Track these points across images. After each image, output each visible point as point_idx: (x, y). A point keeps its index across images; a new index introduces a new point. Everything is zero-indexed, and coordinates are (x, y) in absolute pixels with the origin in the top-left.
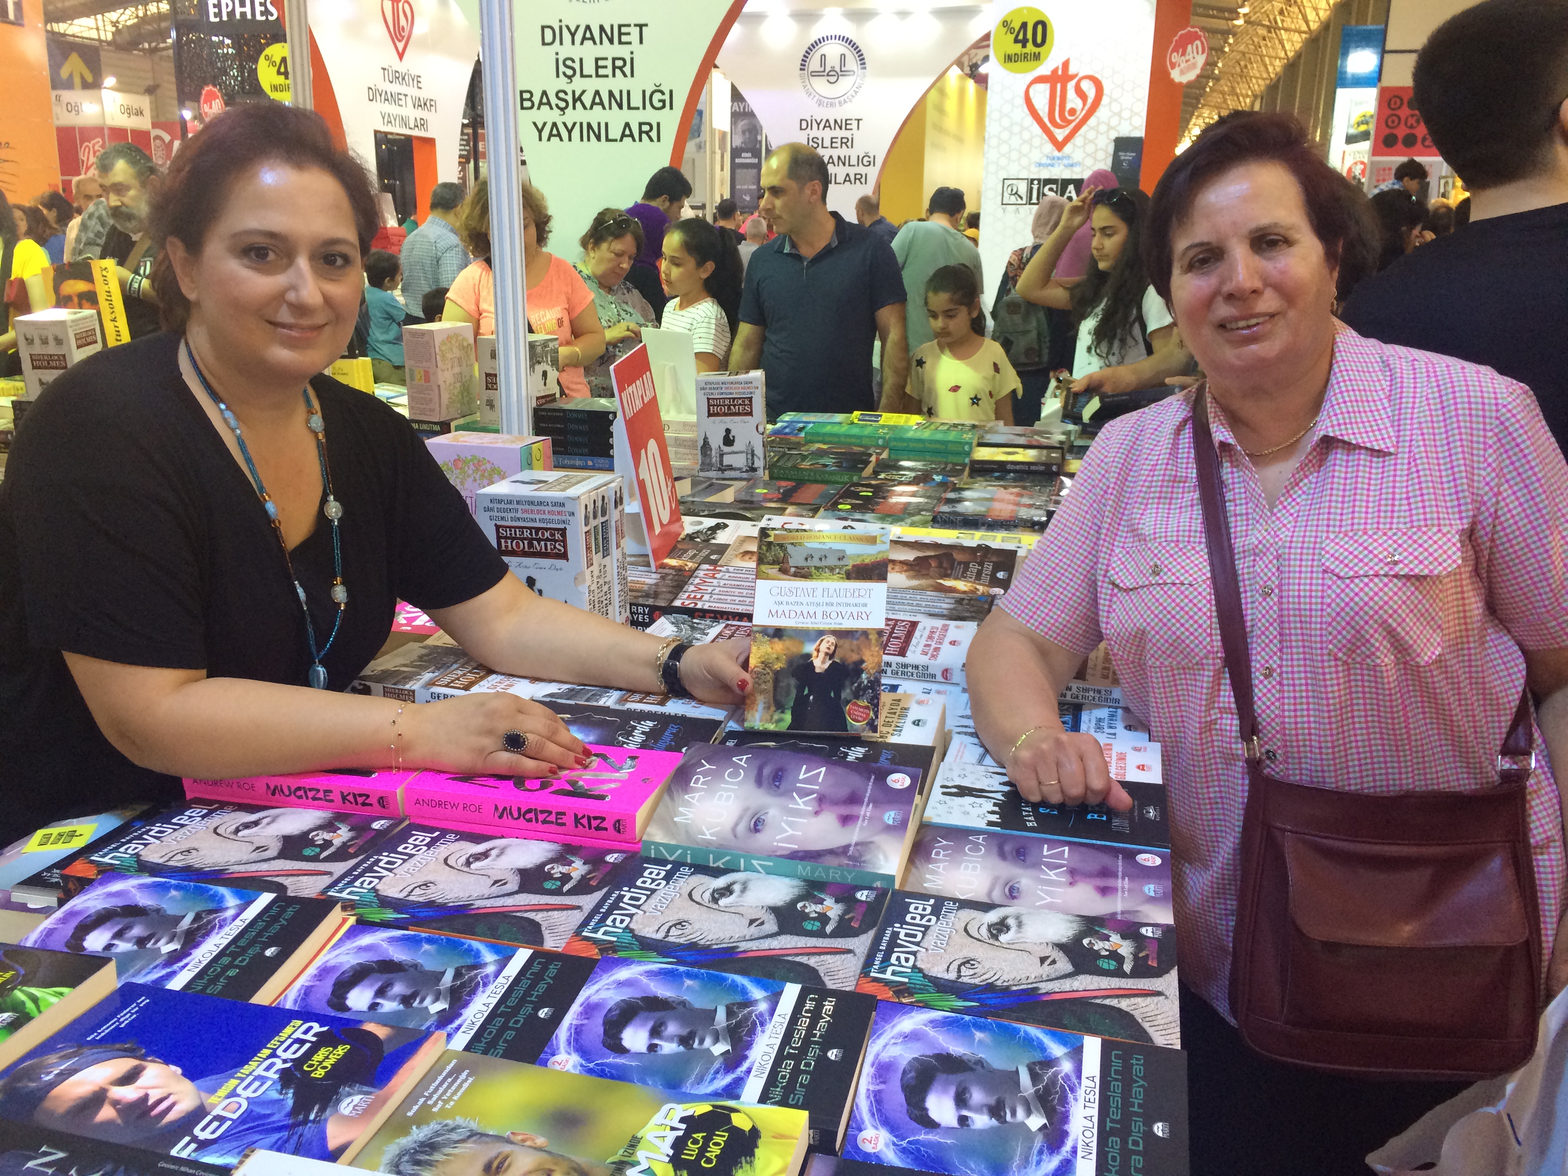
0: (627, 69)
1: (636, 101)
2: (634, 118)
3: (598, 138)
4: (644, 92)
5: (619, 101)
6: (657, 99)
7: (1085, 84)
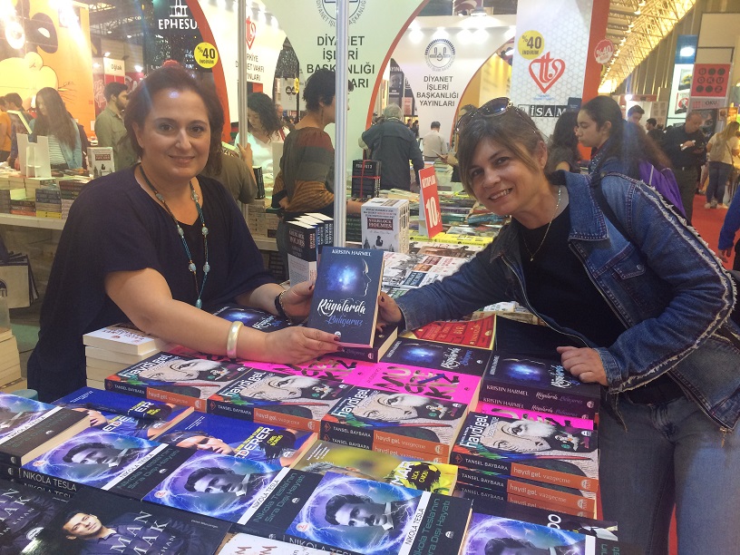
0: (355, 56)
1: (358, 70)
2: (357, 77)
4: (362, 66)
6: (368, 68)
7: (557, 64)
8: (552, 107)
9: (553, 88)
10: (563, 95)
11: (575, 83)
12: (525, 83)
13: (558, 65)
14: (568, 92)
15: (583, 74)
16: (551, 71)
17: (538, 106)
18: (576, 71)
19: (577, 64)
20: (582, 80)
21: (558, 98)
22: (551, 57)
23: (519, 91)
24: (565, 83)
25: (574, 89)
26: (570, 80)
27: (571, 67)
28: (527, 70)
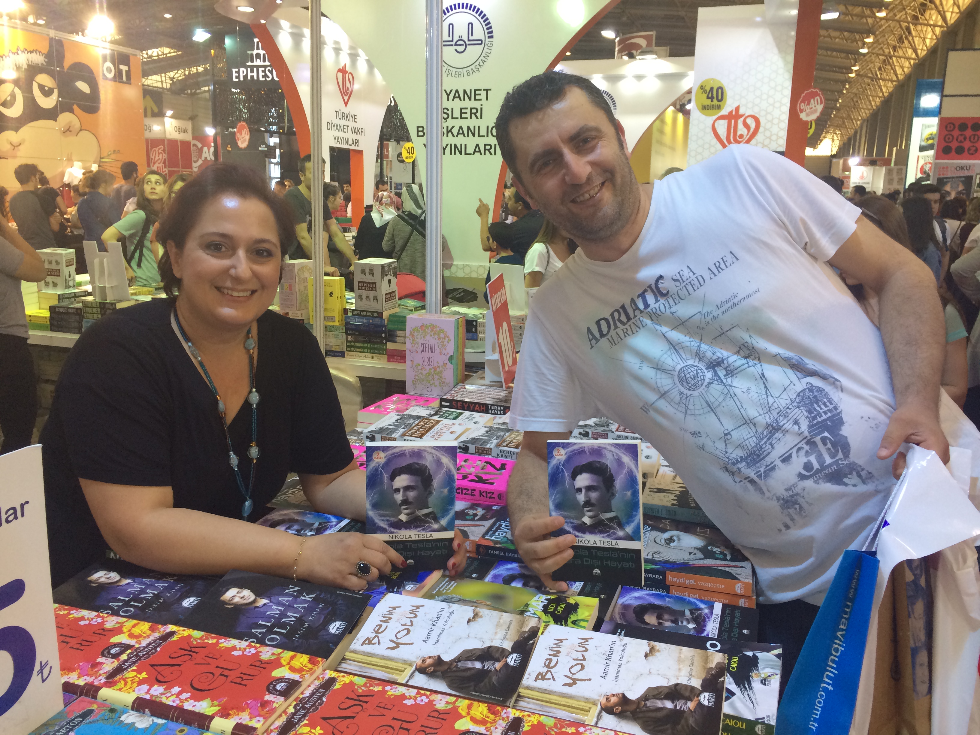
0: (479, 115)
1: (483, 132)
2: (482, 142)
3: (461, 153)
4: (488, 127)
13: (751, 123)
16: (742, 130)
19: (776, 121)
22: (741, 112)
26: (767, 141)
27: (768, 126)
28: (710, 130)
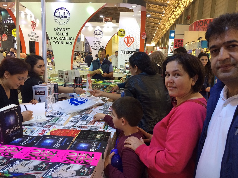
0: (67, 34)
2: (68, 41)
3: (63, 44)
4: (69, 38)
5: (66, 39)
6: (71, 39)
7: (132, 38)
8: (131, 51)
9: (131, 46)
10: (134, 48)
11: (137, 44)
12: (123, 44)
14: (136, 47)
15: (139, 42)
16: (130, 41)
17: (127, 51)
18: (137, 41)
20: (139, 44)
21: (133, 49)
22: (130, 36)
23: (121, 47)
24: (134, 44)
25: (137, 46)
26: (136, 43)
27: (136, 40)
28: (123, 40)
